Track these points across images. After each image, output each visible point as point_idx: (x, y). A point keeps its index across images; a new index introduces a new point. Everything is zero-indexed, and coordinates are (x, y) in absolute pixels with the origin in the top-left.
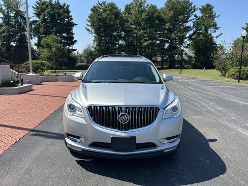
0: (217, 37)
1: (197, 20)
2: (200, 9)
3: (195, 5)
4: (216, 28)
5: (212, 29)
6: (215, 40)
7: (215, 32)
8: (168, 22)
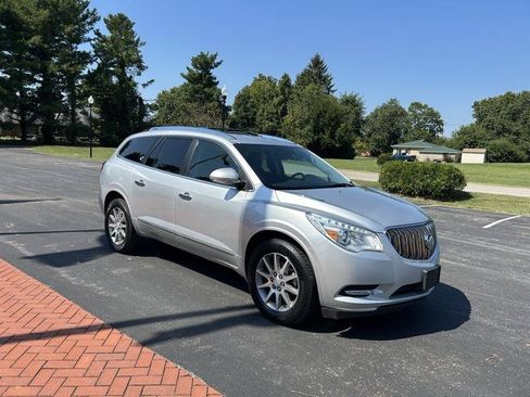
0: (144, 85)
1: (102, 42)
2: (106, 21)
3: (95, 10)
4: (141, 68)
5: (132, 69)
6: (140, 90)
7: (139, 74)
8: (35, 33)
